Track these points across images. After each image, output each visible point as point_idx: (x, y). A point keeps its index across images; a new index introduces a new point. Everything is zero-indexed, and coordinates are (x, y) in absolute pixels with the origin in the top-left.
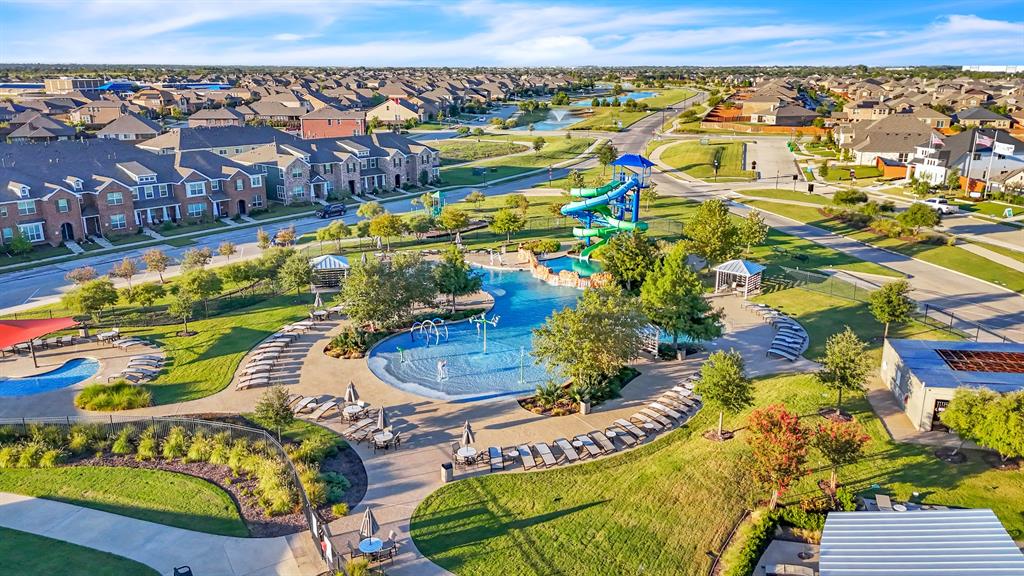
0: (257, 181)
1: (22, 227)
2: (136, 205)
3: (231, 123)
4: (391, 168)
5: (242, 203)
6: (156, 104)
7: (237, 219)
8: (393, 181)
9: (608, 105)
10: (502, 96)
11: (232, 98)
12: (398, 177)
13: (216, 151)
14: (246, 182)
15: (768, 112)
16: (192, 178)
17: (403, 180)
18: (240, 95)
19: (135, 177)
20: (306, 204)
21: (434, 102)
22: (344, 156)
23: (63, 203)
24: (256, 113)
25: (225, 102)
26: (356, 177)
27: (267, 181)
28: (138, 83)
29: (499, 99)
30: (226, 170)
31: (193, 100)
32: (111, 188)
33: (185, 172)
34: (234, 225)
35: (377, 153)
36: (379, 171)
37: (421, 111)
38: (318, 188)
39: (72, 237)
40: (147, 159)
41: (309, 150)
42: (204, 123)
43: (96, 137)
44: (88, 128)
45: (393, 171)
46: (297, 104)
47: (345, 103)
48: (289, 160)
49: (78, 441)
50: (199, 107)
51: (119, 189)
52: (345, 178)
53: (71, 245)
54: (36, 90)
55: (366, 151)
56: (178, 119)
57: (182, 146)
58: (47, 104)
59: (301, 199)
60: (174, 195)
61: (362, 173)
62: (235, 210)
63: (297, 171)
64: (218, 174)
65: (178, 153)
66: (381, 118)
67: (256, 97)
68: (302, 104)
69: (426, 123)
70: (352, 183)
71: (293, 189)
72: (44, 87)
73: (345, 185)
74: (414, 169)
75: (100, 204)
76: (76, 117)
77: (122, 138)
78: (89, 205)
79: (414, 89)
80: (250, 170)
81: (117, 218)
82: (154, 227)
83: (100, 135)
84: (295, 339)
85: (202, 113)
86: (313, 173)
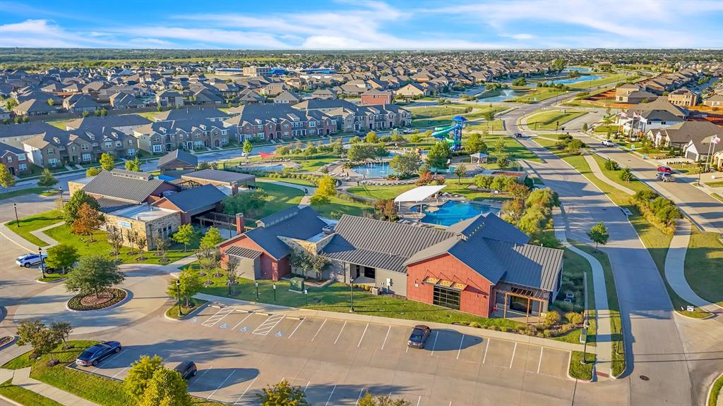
0: (334, 122)
1: (259, 134)
2: (292, 129)
3: (330, 96)
4: (388, 118)
5: (328, 130)
6: (297, 85)
7: (326, 136)
8: (389, 124)
9: (547, 86)
10: (485, 80)
11: (334, 81)
12: (391, 123)
13: (321, 110)
14: (330, 122)
15: (625, 95)
16: (311, 120)
17: (393, 124)
18: (338, 79)
19: (293, 119)
20: (352, 132)
21: (435, 85)
22: (368, 114)
23: (271, 127)
24: (343, 90)
25: (330, 83)
26: (373, 122)
27: (338, 122)
28: (287, 69)
29: (482, 82)
30: (323, 118)
31: (315, 82)
32: (285, 123)
33: (309, 118)
34: (324, 138)
35: (383, 112)
36: (383, 120)
37: (425, 90)
38: (357, 126)
39: (272, 138)
40: (296, 112)
41: (355, 111)
42: (318, 96)
43: (272, 101)
44: (268, 96)
45: (389, 120)
46: (364, 86)
47: (391, 84)
48: (346, 114)
49: (284, 175)
50: (317, 87)
51: (288, 123)
52: (368, 123)
53: (272, 141)
54: (238, 73)
55: (379, 112)
56: (307, 92)
57: (309, 108)
58: (249, 83)
59: (350, 130)
60: (305, 126)
61: (376, 121)
62: (325, 133)
63: (350, 119)
64: (320, 119)
65: (307, 110)
66: (403, 94)
67: (346, 80)
68: (366, 86)
69: (427, 96)
70: (371, 125)
71: (348, 126)
72: (242, 71)
73: (368, 125)
74: (399, 119)
75: (282, 128)
76: (263, 91)
77: (283, 102)
78: (278, 128)
79: (434, 75)
80: (332, 118)
81: (286, 133)
82: (296, 137)
83: (275, 100)
84: (335, 164)
85: (319, 91)
86: (356, 120)
